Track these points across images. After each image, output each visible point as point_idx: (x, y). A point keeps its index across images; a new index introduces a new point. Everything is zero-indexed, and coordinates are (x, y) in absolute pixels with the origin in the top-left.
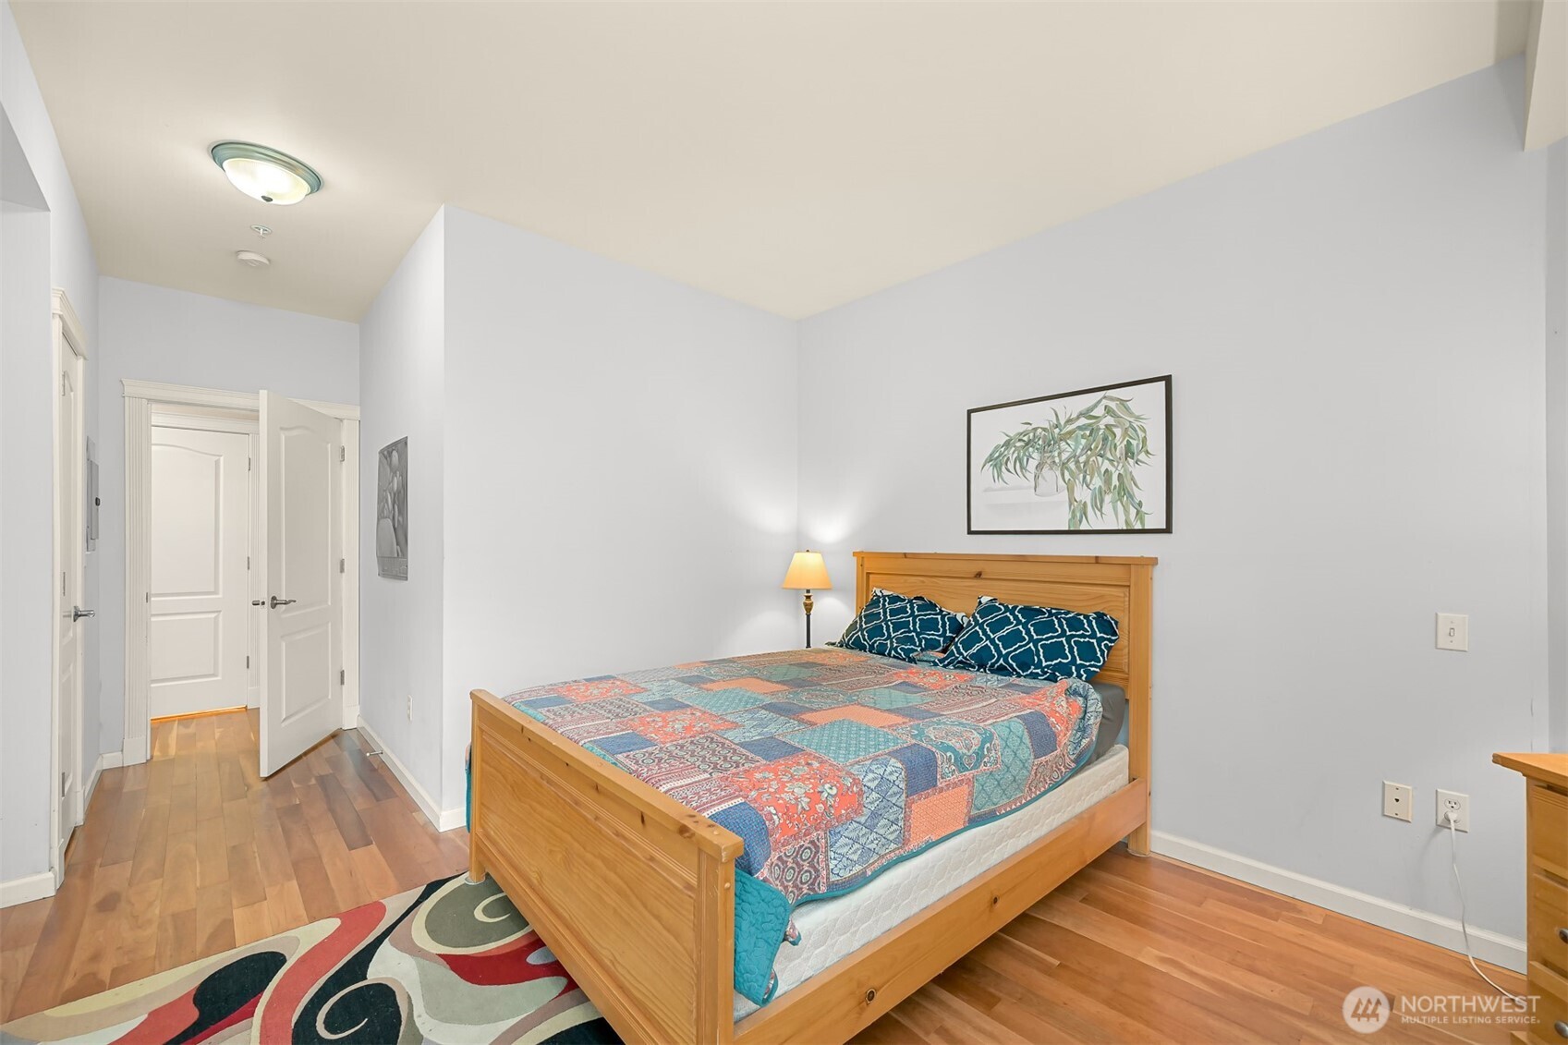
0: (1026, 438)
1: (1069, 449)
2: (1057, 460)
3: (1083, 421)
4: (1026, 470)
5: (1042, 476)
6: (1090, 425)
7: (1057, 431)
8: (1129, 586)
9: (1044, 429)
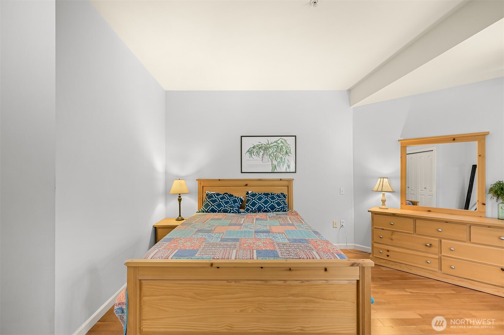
0: (259, 146)
1: (271, 151)
2: (268, 153)
3: (275, 144)
4: (259, 155)
5: (264, 158)
6: (277, 145)
7: (268, 145)
8: (288, 186)
9: (265, 145)
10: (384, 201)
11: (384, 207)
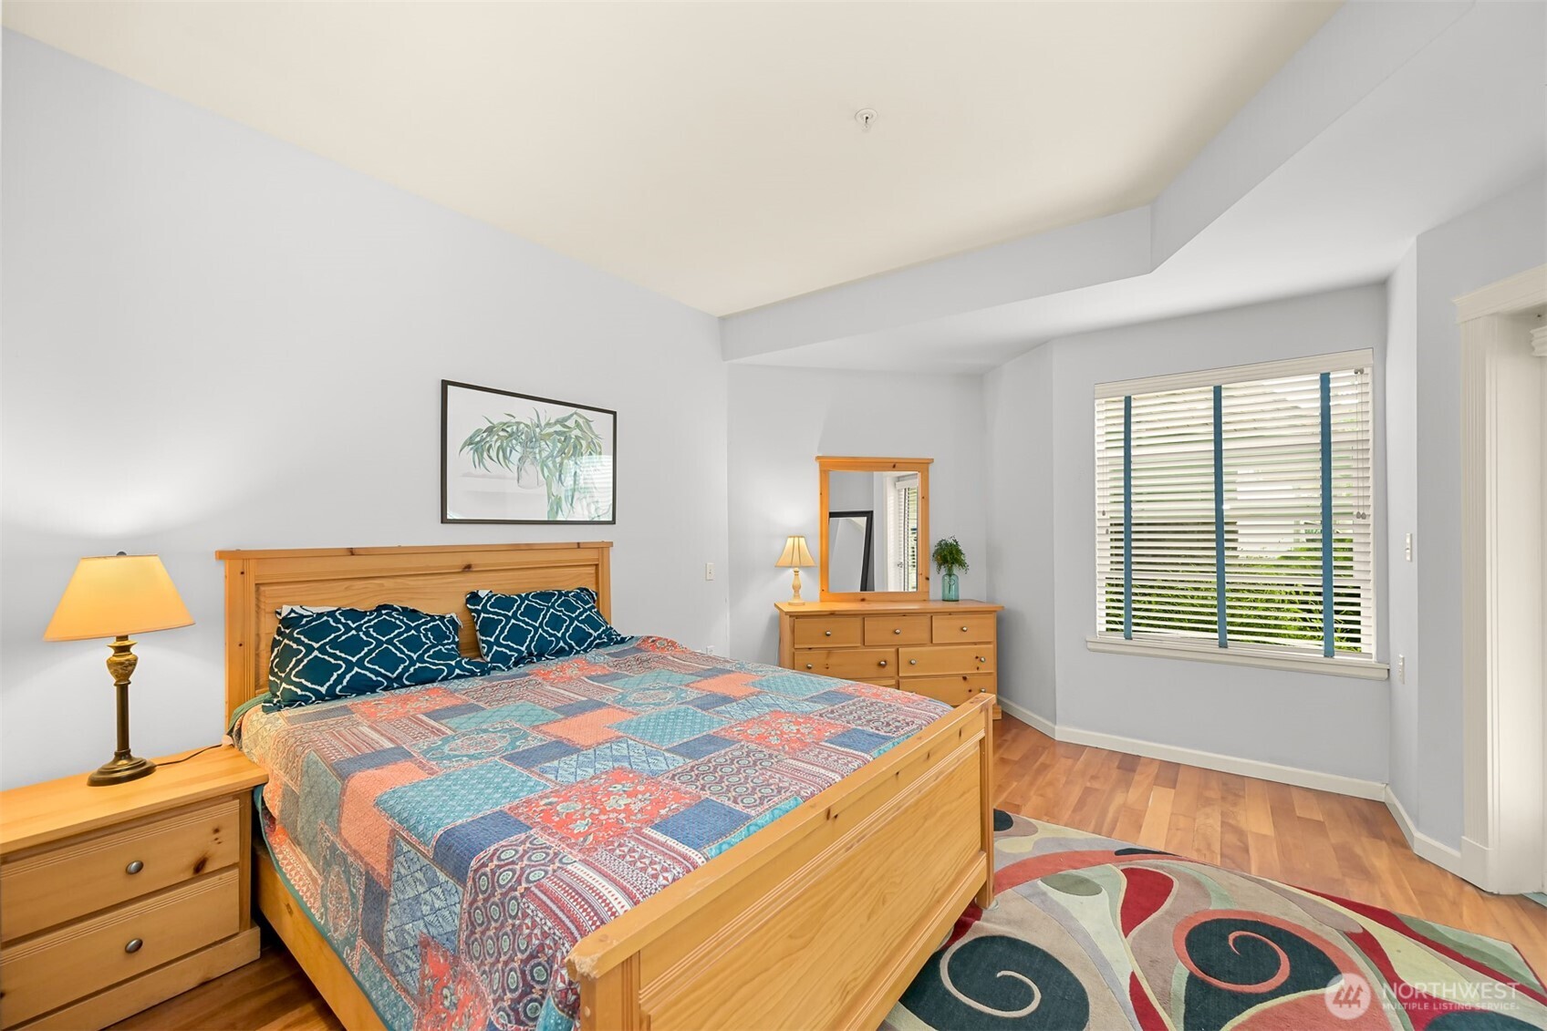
0: (509, 429)
1: (547, 449)
2: (538, 457)
3: (558, 428)
4: (509, 461)
5: (525, 470)
6: (565, 432)
7: (538, 430)
9: (527, 426)
10: (796, 588)
11: (796, 601)
